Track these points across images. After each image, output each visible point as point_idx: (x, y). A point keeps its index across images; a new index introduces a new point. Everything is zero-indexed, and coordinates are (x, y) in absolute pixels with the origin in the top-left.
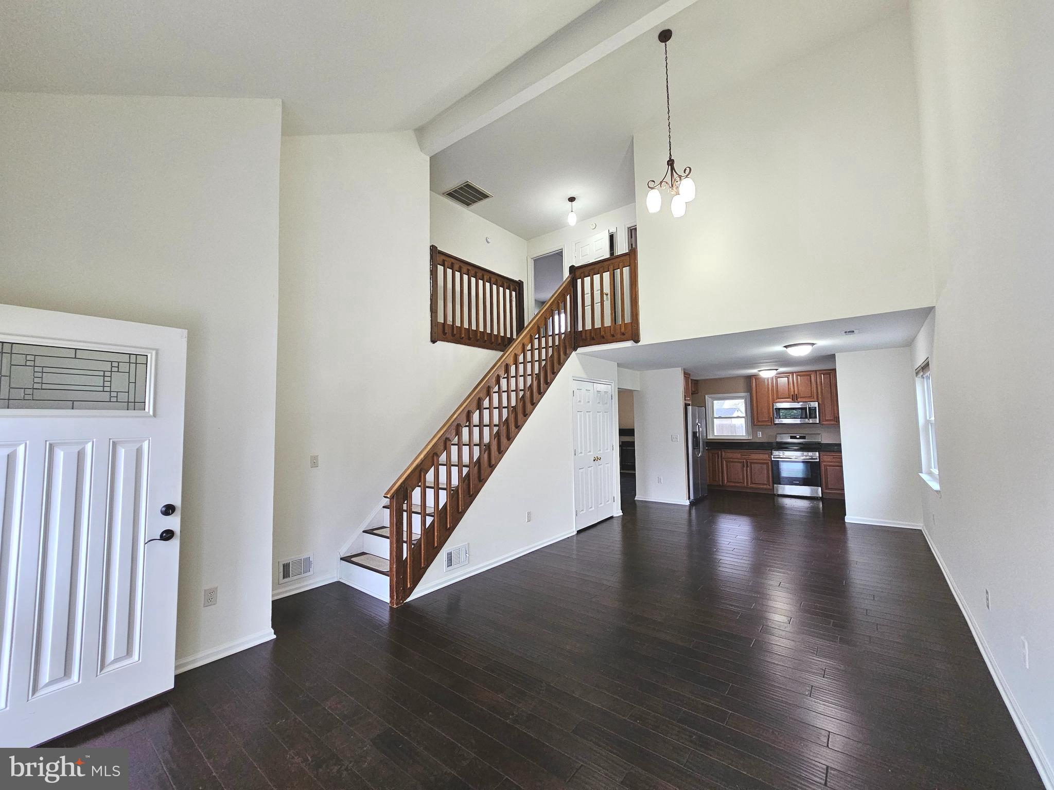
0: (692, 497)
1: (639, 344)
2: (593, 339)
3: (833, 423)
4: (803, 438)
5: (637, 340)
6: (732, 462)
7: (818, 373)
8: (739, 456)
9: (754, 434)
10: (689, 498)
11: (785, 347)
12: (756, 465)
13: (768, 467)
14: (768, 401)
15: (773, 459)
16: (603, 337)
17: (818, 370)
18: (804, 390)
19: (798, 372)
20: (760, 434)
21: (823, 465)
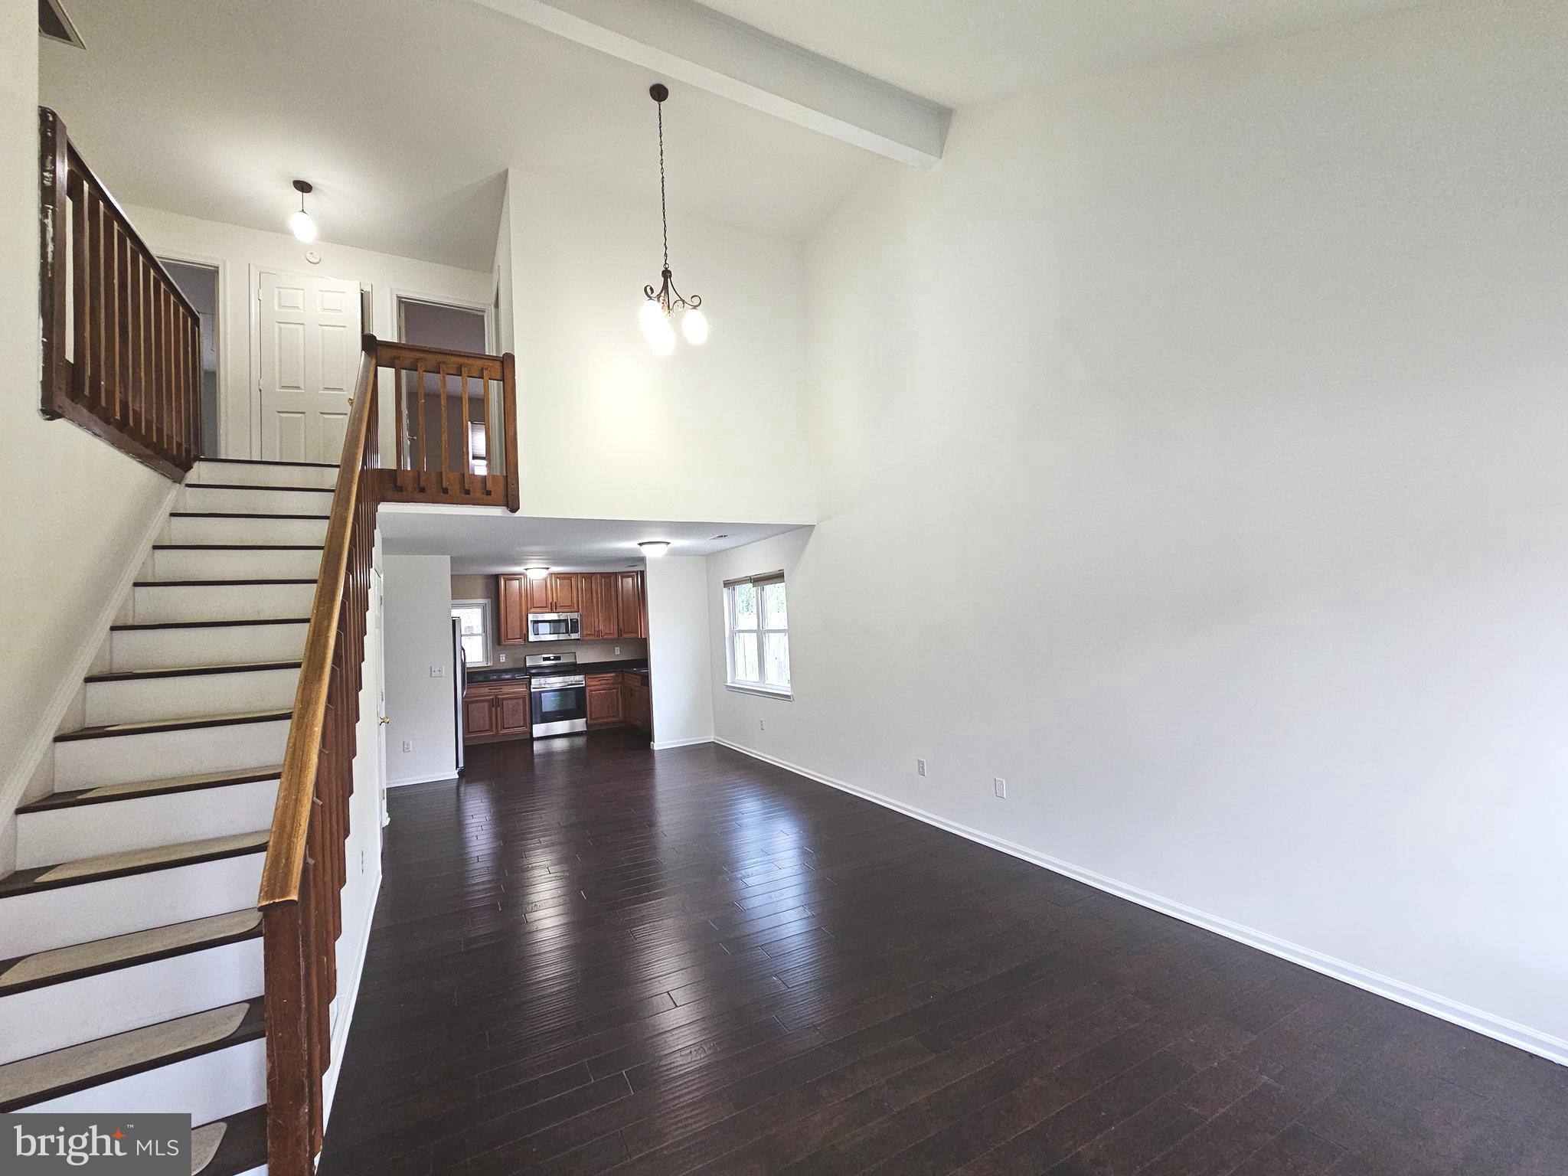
0: (461, 765)
1: (517, 514)
2: (422, 490)
3: (593, 638)
4: (558, 658)
5: (514, 508)
6: (477, 702)
7: (579, 576)
8: (486, 690)
9: (496, 659)
10: (457, 766)
11: (640, 544)
12: (510, 702)
13: (524, 701)
14: (521, 612)
15: (532, 690)
16: (446, 491)
17: (580, 573)
18: (563, 597)
19: (558, 574)
20: (503, 659)
21: (588, 689)
